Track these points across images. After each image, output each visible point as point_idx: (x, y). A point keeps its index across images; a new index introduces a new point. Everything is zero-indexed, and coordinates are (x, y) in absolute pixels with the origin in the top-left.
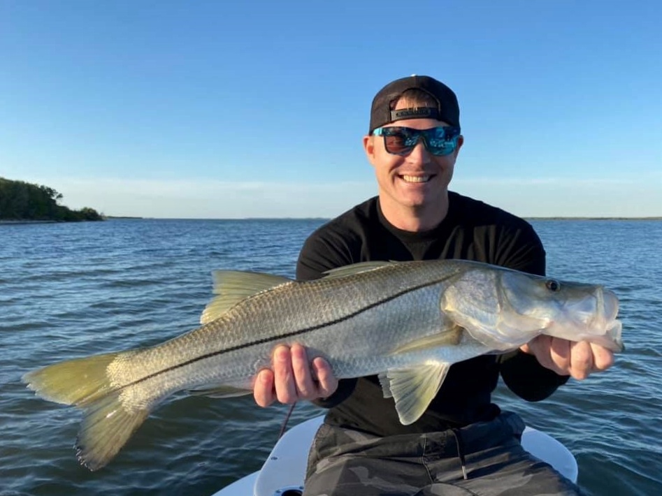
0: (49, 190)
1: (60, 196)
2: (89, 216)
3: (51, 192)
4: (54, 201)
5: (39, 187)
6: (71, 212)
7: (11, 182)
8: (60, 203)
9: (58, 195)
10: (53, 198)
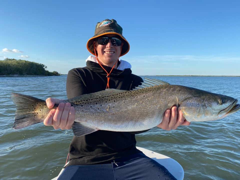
0: (43, 65)
1: (46, 67)
2: (56, 74)
3: (43, 66)
4: (44, 69)
5: (39, 64)
6: (50, 72)
7: (31, 62)
8: (46, 69)
9: (45, 67)
10: (44, 68)
